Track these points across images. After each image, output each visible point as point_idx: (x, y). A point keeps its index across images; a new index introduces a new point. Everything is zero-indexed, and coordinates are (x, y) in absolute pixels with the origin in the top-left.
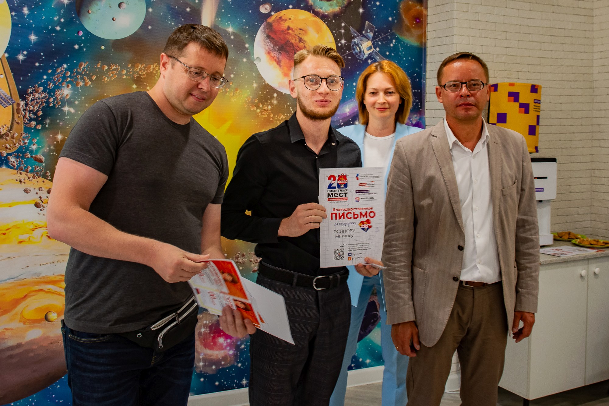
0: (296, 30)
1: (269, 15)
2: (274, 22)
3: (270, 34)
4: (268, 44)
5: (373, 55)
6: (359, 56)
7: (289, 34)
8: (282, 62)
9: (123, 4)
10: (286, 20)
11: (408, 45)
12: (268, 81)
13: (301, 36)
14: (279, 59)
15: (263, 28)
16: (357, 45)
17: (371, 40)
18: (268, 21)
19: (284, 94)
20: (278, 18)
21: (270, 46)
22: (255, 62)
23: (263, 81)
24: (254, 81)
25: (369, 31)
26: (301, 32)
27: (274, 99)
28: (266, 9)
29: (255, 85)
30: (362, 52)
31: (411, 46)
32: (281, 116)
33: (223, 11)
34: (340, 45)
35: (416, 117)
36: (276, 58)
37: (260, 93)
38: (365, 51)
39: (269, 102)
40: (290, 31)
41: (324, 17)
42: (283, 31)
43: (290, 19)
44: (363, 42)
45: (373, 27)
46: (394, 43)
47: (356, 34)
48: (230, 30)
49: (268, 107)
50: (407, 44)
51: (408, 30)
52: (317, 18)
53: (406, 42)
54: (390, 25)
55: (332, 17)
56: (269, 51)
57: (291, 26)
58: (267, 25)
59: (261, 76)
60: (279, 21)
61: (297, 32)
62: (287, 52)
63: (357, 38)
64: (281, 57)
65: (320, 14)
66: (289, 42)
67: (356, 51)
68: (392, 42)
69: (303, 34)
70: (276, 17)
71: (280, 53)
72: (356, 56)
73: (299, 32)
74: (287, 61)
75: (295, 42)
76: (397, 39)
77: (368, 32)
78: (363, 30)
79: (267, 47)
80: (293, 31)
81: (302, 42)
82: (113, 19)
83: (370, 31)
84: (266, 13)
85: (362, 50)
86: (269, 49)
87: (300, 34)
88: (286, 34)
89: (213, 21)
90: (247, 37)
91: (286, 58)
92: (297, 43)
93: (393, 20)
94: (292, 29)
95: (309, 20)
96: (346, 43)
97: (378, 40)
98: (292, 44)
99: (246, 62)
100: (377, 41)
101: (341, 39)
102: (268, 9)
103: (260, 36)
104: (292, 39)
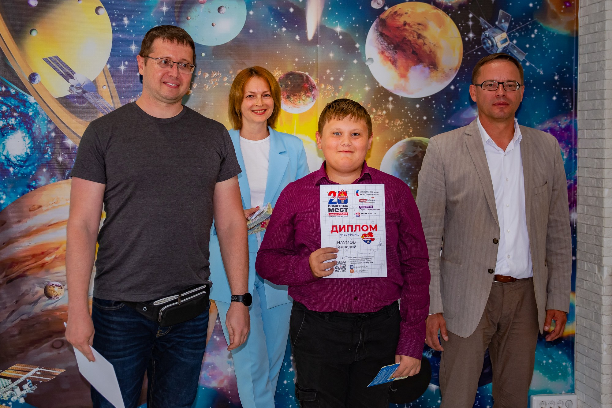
0: (414, 25)
1: (382, 10)
2: (388, 18)
3: (384, 32)
4: (381, 42)
5: (508, 49)
6: (491, 51)
7: (406, 30)
8: (398, 62)
9: (222, 8)
10: (402, 15)
11: (555, 35)
12: (382, 84)
13: (419, 32)
14: (394, 58)
15: (375, 26)
16: (489, 38)
17: (506, 31)
18: (381, 17)
19: (400, 97)
20: (392, 13)
21: (384, 45)
22: (367, 63)
23: (377, 83)
24: (366, 84)
25: (503, 21)
26: (420, 27)
27: (389, 103)
28: (378, 4)
29: (367, 89)
30: (495, 47)
31: (559, 36)
32: (398, 122)
33: (330, 9)
34: (467, 39)
35: (566, 120)
36: (391, 58)
37: (373, 97)
38: (499, 44)
39: (384, 106)
40: (407, 27)
41: (447, 9)
42: (398, 28)
43: (406, 13)
44: (496, 35)
45: (509, 16)
46: (536, 34)
47: (487, 25)
48: (338, 29)
49: (382, 112)
50: (554, 33)
51: (555, 16)
52: (438, 10)
53: (552, 31)
54: (531, 13)
55: (457, 8)
56: (382, 50)
57: (408, 21)
58: (380, 21)
59: (374, 78)
60: (394, 16)
61: (415, 27)
62: (404, 50)
63: (489, 30)
64: (396, 57)
65: (442, 5)
66: (406, 39)
67: (488, 45)
68: (533, 33)
69: (423, 29)
70: (390, 12)
71: (395, 52)
72: (488, 51)
73: (418, 28)
74: (404, 60)
75: (412, 39)
76: (541, 29)
77: (502, 23)
78: (496, 20)
79: (380, 47)
80: (411, 27)
81: (422, 39)
82: (213, 25)
83: (505, 22)
84: (379, 9)
85: (495, 43)
86: (383, 48)
87: (419, 29)
88: (402, 31)
89: (319, 21)
90: (357, 36)
91: (403, 57)
92: (415, 39)
93: (535, 6)
94: (409, 25)
95: (430, 12)
96: (475, 36)
97: (515, 31)
98: (409, 41)
99: (357, 63)
100: (513, 32)
101: (468, 32)
102: (381, 4)
103: (372, 35)
104: (410, 36)
